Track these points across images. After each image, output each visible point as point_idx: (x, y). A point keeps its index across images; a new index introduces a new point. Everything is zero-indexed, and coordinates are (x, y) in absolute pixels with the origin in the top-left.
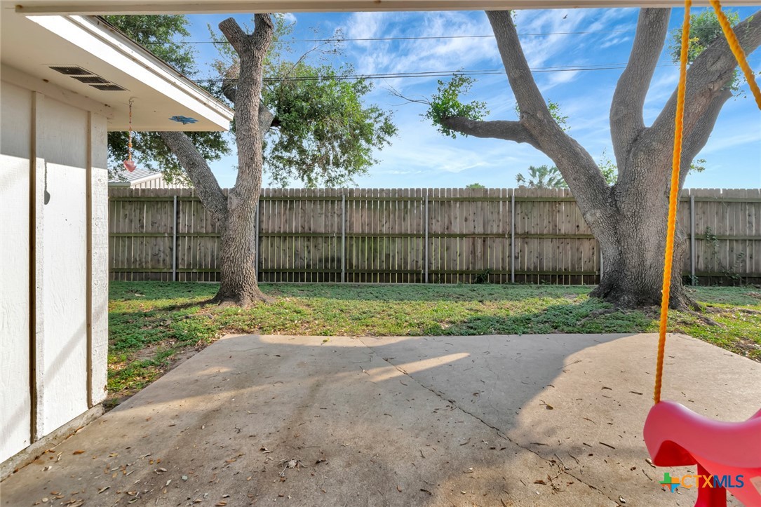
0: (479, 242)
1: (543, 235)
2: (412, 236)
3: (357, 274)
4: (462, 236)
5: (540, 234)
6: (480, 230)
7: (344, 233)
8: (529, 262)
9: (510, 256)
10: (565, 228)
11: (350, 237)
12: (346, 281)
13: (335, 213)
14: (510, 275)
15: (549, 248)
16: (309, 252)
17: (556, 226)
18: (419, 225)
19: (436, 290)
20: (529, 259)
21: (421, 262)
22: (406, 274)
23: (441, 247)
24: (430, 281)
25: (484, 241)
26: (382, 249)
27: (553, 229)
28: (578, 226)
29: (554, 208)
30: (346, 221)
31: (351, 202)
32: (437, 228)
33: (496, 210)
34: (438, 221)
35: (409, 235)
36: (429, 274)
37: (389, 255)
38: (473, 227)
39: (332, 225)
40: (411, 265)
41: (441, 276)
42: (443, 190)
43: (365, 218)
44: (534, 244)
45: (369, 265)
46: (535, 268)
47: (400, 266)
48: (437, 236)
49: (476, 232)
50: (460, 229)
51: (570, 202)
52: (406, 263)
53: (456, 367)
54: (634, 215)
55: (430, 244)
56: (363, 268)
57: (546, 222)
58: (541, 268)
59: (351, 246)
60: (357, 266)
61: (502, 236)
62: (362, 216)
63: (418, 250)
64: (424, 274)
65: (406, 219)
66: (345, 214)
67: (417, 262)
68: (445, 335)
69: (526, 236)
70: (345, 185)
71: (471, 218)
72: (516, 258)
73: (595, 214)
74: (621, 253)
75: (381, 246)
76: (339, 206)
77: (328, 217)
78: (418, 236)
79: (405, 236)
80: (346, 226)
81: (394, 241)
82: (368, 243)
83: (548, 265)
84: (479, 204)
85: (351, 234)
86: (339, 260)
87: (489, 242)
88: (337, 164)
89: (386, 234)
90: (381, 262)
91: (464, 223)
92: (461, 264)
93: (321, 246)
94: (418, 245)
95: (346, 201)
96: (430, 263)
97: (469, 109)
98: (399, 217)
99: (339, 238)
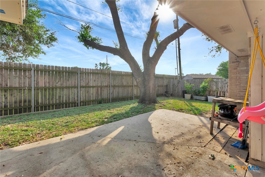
0: (99, 89)
1: (119, 86)
2: (72, 87)
3: (42, 107)
4: (93, 87)
5: (118, 86)
6: (99, 84)
7: (33, 87)
8: (115, 95)
9: (110, 93)
11: (37, 89)
12: (34, 111)
13: (26, 76)
14: (110, 100)
15: (121, 90)
16: (6, 98)
17: (123, 83)
18: (75, 83)
19: (89, 108)
20: (115, 94)
21: (76, 98)
22: (69, 104)
23: (85, 91)
24: (80, 106)
25: (101, 89)
26: (57, 94)
30: (34, 81)
31: (38, 71)
32: (83, 84)
33: (105, 77)
34: (84, 81)
35: (71, 87)
36: (80, 103)
37: (61, 96)
38: (97, 83)
39: (24, 83)
40: (72, 100)
41: (85, 103)
42: (85, 69)
43: (46, 79)
44: (117, 89)
45: (49, 102)
46: (117, 96)
47: (66, 101)
48: (83, 87)
49: (98, 85)
50: (92, 84)
51: (126, 75)
52: (69, 99)
53: (125, 131)
54: (148, 80)
55: (81, 90)
56: (45, 103)
57: (120, 82)
58: (119, 97)
59: (38, 94)
60: (42, 103)
61: (107, 86)
62: (44, 78)
63: (75, 93)
64: (78, 103)
65: (69, 80)
66: (34, 77)
67: (74, 98)
68: (110, 122)
69: (114, 86)
70: (23, 62)
71: (96, 80)
72: (112, 94)
73: (139, 79)
74: (145, 90)
75: (56, 93)
76: (30, 73)
77: (21, 78)
78: (75, 87)
79: (68, 88)
80: (34, 84)
81: (63, 90)
82: (49, 92)
83: (120, 95)
84: (99, 75)
85: (38, 87)
86: (30, 101)
87: (103, 89)
88: (16, 50)
89: (59, 87)
90: (56, 100)
91: (94, 82)
92: (93, 97)
93: (16, 94)
94: (75, 91)
95: (34, 71)
96: (80, 98)
97: (95, 39)
98: (66, 79)
99: (30, 90)
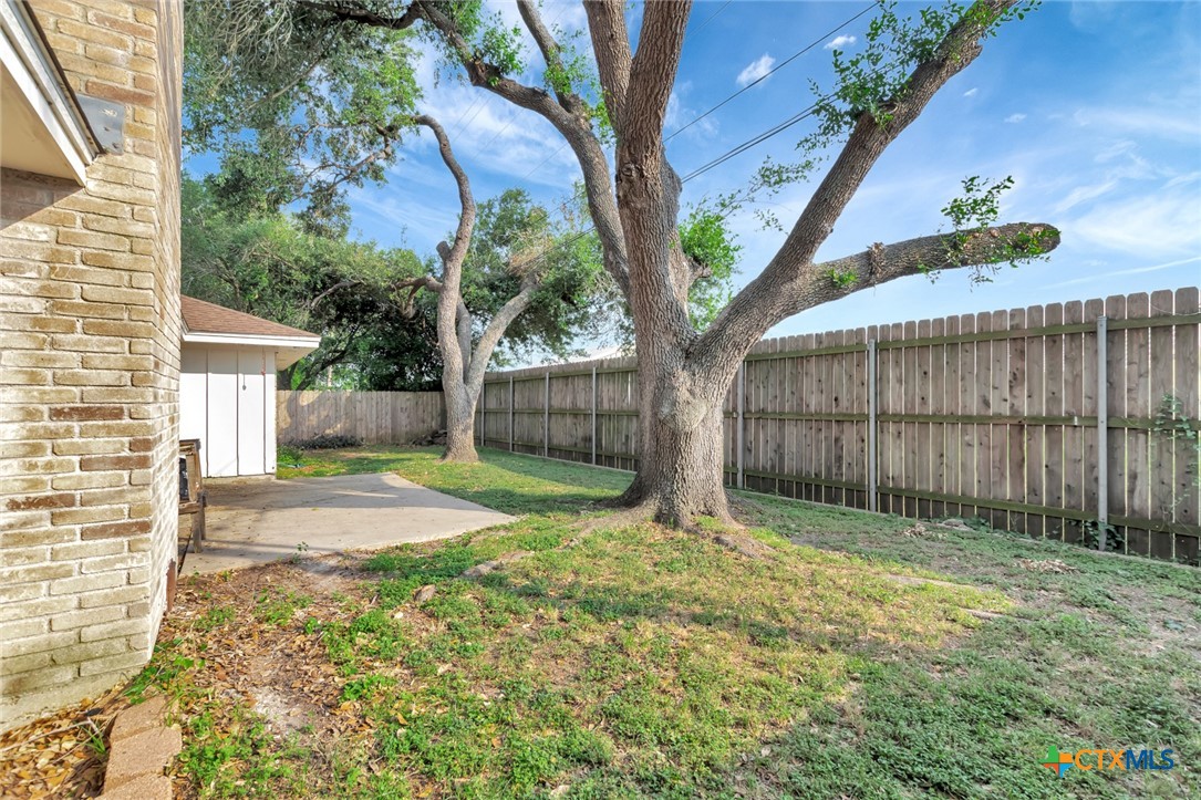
7: (594, 410)
10: (814, 402)
17: (802, 399)
27: (798, 405)
28: (836, 399)
29: (800, 370)
30: (597, 396)
62: (609, 390)
80: (597, 402)
95: (597, 374)
